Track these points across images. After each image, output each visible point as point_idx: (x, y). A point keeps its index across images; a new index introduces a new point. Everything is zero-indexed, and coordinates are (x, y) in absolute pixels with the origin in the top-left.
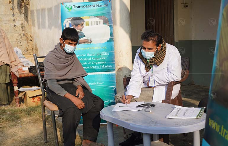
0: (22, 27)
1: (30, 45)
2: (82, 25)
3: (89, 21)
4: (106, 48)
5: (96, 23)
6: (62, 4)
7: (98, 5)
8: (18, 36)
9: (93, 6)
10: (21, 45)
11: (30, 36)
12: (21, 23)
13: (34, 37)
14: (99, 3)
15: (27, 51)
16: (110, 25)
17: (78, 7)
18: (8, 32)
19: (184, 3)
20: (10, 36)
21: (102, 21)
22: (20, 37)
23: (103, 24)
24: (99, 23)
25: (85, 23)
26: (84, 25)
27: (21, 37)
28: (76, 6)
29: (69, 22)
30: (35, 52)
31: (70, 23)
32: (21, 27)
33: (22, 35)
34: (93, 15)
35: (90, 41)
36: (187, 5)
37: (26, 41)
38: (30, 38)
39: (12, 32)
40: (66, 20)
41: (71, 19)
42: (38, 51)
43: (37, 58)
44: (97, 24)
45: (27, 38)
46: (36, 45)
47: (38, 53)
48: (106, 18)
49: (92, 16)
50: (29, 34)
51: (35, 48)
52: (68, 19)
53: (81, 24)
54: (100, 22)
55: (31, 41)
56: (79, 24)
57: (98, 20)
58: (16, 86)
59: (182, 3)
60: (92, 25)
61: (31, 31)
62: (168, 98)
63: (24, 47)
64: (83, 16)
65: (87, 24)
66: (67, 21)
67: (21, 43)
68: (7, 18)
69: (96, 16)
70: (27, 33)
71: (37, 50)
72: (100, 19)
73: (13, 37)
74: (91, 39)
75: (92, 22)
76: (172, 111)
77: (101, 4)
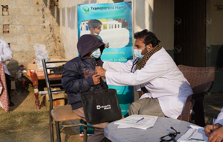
0: (51, 28)
1: (58, 46)
2: (100, 28)
3: (106, 24)
4: (124, 53)
5: (114, 26)
6: (79, 5)
7: (117, 7)
8: (46, 37)
9: (111, 8)
10: (49, 46)
11: (58, 37)
12: (49, 24)
13: (62, 38)
14: (118, 5)
15: (55, 52)
16: (130, 29)
17: (96, 9)
18: (36, 33)
19: (218, 5)
20: (38, 36)
21: (120, 24)
22: (48, 38)
23: (122, 27)
24: (117, 26)
25: (102, 26)
26: (102, 28)
27: (50, 38)
28: (94, 8)
29: (86, 24)
30: (62, 53)
31: (86, 26)
32: (49, 28)
33: (51, 36)
34: (112, 18)
35: (107, 45)
36: (221, 7)
37: (54, 42)
38: (58, 40)
39: (40, 33)
40: (82, 23)
41: (88, 22)
42: (65, 53)
43: (45, 63)
44: (115, 28)
45: (56, 39)
46: (63, 47)
47: (65, 54)
48: (126, 21)
49: (110, 18)
50: (57, 35)
51: (62, 49)
52: (85, 21)
53: (98, 27)
54: (119, 25)
55: (59, 43)
56: (97, 27)
57: (117, 23)
58: (36, 88)
59: (215, 6)
60: (110, 28)
61: (59, 33)
62: (187, 113)
63: (52, 47)
64: (101, 19)
65: (105, 28)
66: (84, 24)
67: (48, 44)
68: (36, 19)
69: (115, 19)
70: (55, 34)
71: (64, 51)
72: (119, 22)
73: (41, 38)
74: (108, 43)
75: (110, 25)
76: (186, 132)
77: (120, 6)
